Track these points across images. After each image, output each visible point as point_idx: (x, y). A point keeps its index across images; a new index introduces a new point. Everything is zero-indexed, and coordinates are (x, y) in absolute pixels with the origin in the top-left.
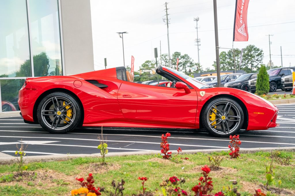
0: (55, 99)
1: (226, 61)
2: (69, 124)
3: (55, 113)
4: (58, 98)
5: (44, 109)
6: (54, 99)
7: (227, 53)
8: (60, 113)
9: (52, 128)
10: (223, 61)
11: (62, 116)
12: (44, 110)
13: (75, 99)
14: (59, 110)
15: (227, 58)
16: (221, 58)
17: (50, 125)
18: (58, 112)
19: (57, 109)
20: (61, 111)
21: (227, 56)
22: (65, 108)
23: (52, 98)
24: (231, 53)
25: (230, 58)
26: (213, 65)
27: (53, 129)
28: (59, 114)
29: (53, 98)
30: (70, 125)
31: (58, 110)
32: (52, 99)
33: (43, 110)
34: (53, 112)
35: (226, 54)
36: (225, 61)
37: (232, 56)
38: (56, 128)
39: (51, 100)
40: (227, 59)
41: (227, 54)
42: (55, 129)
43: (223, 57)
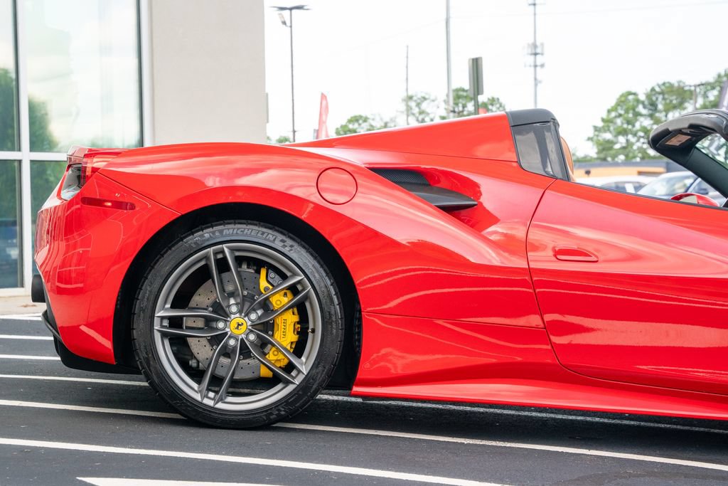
0: (225, 258)
1: (638, 125)
2: (287, 383)
3: (221, 325)
4: (237, 254)
5: (168, 306)
6: (220, 256)
7: (642, 97)
8: (243, 328)
9: (206, 401)
10: (625, 126)
11: (252, 343)
12: (166, 310)
13: (319, 262)
14: (240, 312)
15: (641, 115)
16: (620, 115)
17: (195, 386)
18: (236, 319)
19: (229, 306)
20: (247, 315)
21: (640, 109)
22: (266, 305)
23: (211, 250)
24: (657, 99)
25: (651, 116)
26: (590, 139)
27: (211, 403)
28: (236, 332)
29: (216, 253)
30: (290, 388)
31: (234, 309)
32: (206, 257)
33: (163, 311)
34: (208, 321)
35: (638, 101)
36: (634, 126)
37: (660, 107)
38: (221, 400)
39: (203, 263)
40: (642, 119)
41: (643, 103)
42: (220, 406)
43: (627, 111)
